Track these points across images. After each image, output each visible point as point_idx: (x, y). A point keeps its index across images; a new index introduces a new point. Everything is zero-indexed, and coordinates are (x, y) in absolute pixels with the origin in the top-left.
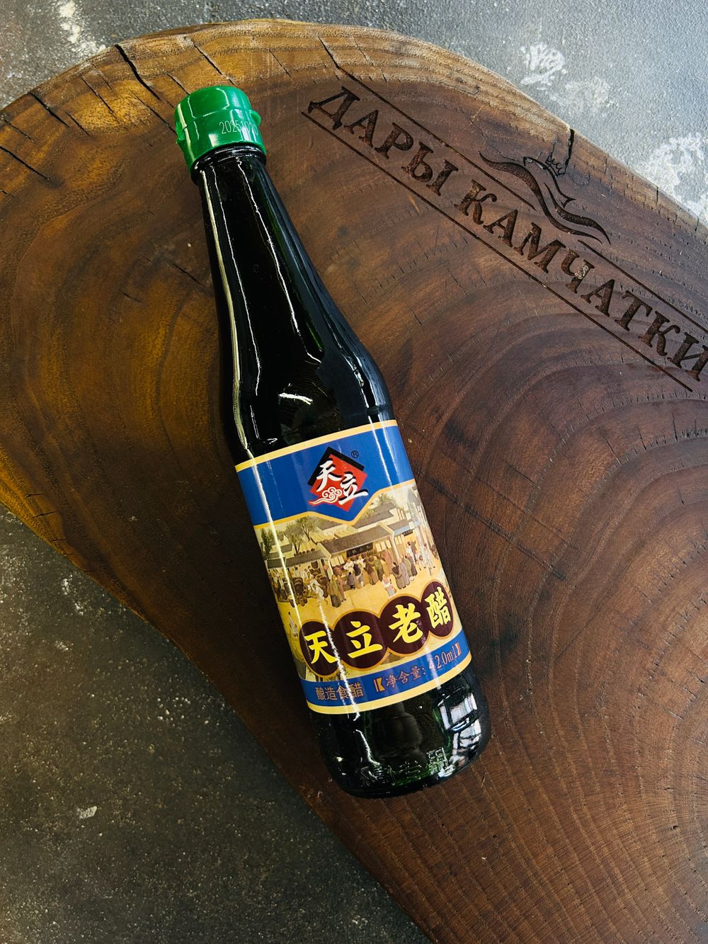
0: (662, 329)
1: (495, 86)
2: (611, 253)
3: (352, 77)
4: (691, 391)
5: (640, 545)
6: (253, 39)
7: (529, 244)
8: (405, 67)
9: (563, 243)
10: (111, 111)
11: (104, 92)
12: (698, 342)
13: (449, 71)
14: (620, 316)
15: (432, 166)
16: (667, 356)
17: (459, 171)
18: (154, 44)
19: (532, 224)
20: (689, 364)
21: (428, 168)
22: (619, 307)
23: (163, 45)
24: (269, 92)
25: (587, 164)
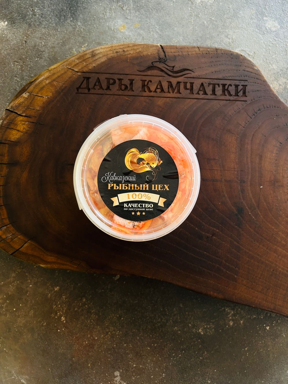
0: (226, 88)
1: (129, 47)
2: (196, 75)
3: (84, 72)
4: (246, 101)
5: (261, 157)
6: (46, 80)
7: (170, 89)
8: (98, 59)
9: (180, 81)
10: (18, 131)
11: (12, 126)
12: (239, 85)
13: (112, 51)
14: (211, 93)
15: (126, 84)
16: (233, 95)
17: (135, 80)
18: (17, 101)
19: (167, 82)
20: (241, 94)
21: (125, 85)
22: (209, 90)
23: (20, 100)
24: (62, 94)
25: (172, 52)
